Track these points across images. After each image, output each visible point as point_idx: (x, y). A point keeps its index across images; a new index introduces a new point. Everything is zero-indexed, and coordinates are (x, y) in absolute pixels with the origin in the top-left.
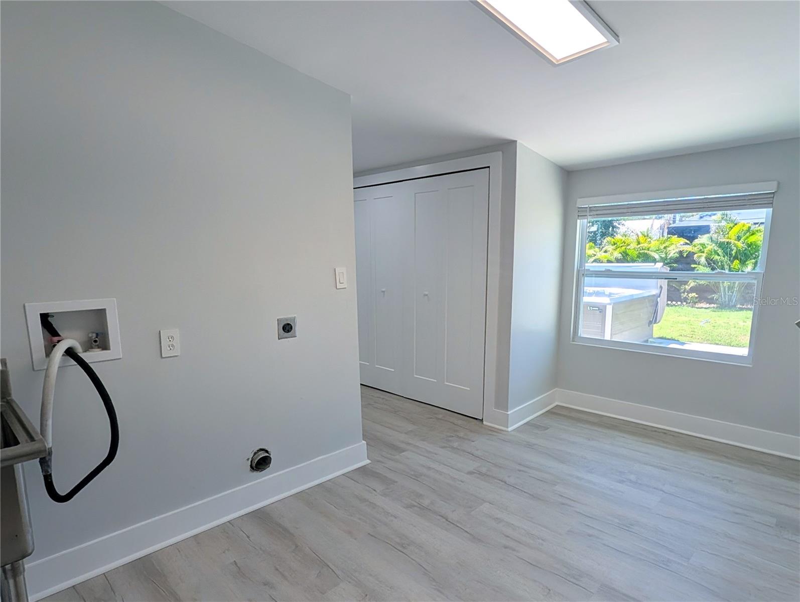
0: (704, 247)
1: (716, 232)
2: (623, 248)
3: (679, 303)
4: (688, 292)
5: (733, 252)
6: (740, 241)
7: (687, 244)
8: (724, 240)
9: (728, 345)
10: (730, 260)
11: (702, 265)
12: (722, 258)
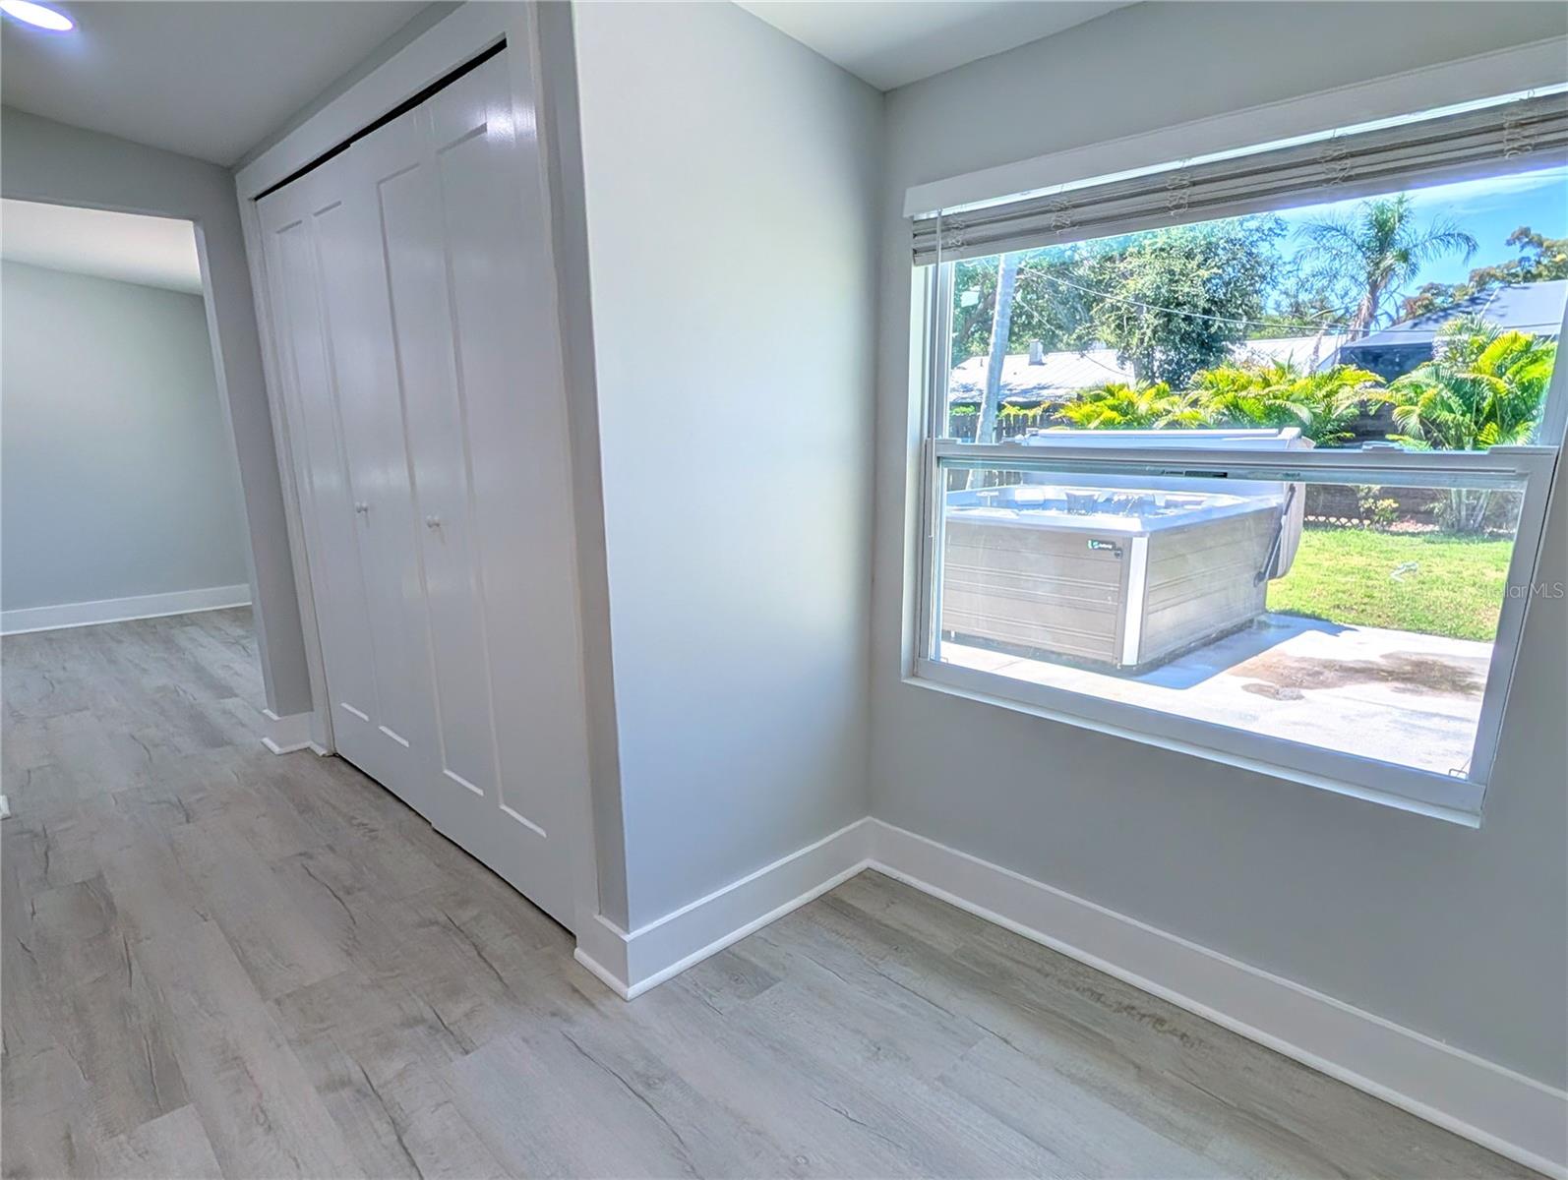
0: (1418, 391)
1: (1447, 359)
2: (1231, 394)
3: (1355, 521)
4: (1376, 498)
5: (1485, 404)
6: (1505, 378)
7: (1378, 384)
8: (1464, 376)
9: (1449, 636)
10: (1476, 423)
11: (1409, 435)
12: (1458, 416)
